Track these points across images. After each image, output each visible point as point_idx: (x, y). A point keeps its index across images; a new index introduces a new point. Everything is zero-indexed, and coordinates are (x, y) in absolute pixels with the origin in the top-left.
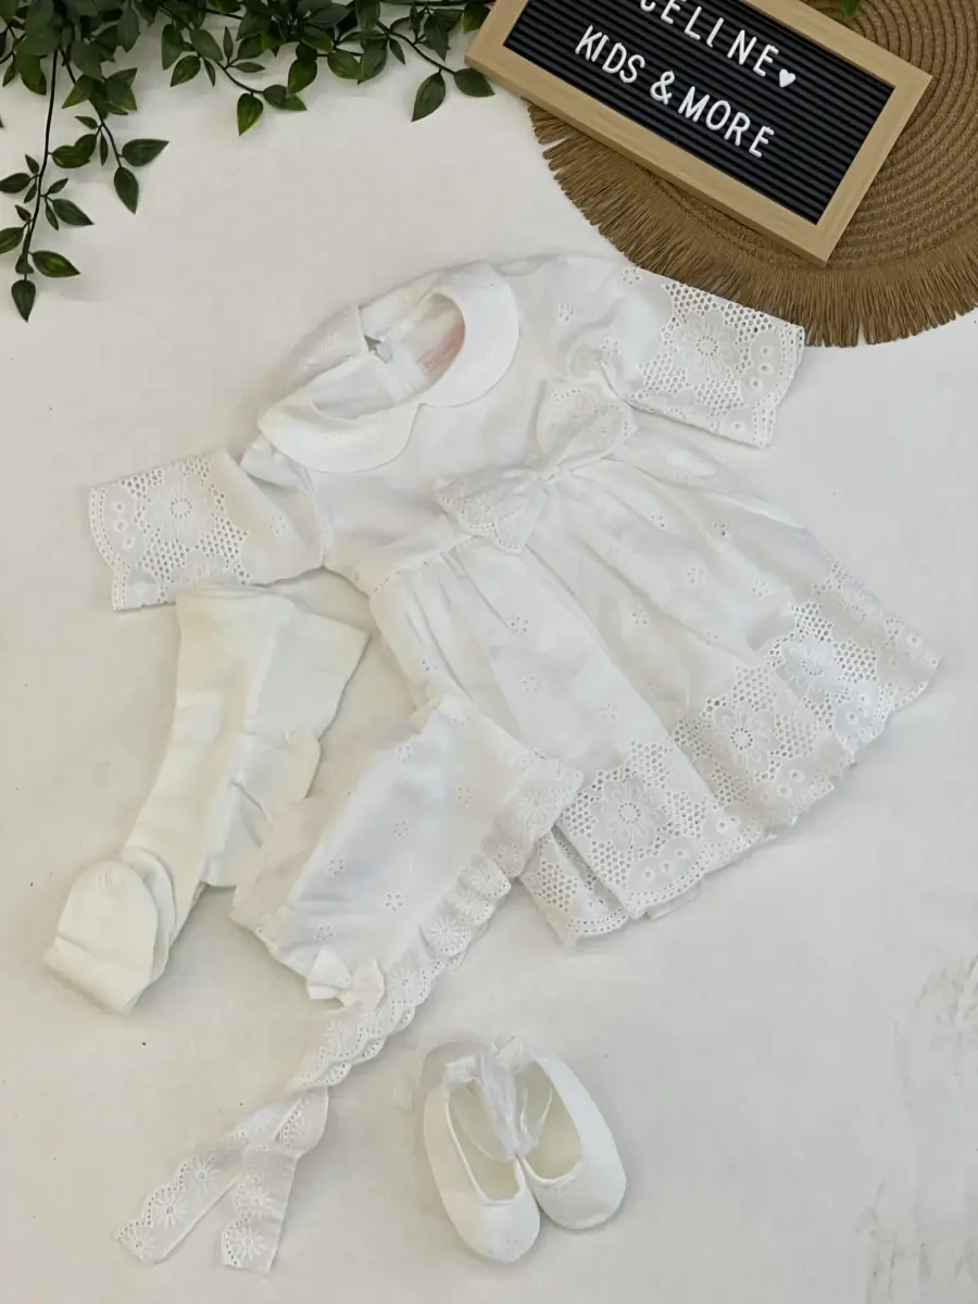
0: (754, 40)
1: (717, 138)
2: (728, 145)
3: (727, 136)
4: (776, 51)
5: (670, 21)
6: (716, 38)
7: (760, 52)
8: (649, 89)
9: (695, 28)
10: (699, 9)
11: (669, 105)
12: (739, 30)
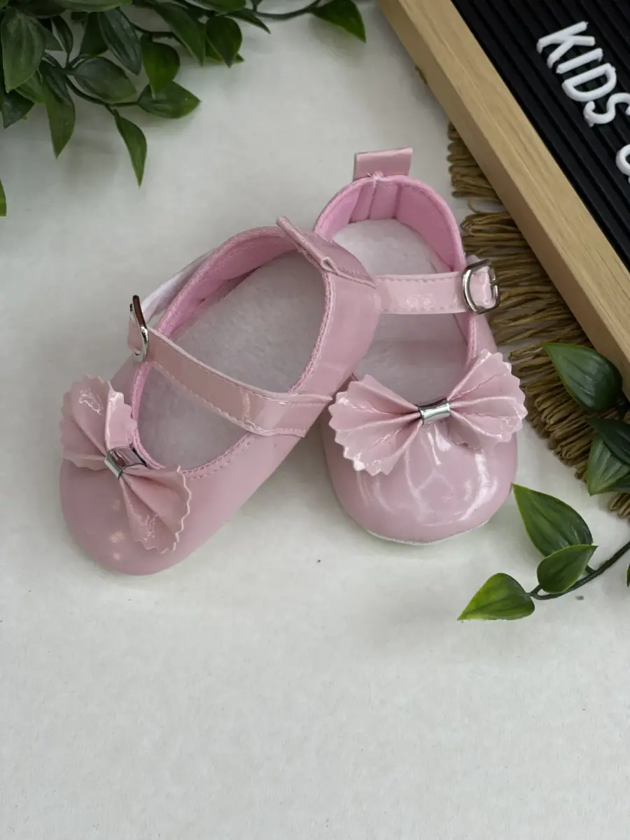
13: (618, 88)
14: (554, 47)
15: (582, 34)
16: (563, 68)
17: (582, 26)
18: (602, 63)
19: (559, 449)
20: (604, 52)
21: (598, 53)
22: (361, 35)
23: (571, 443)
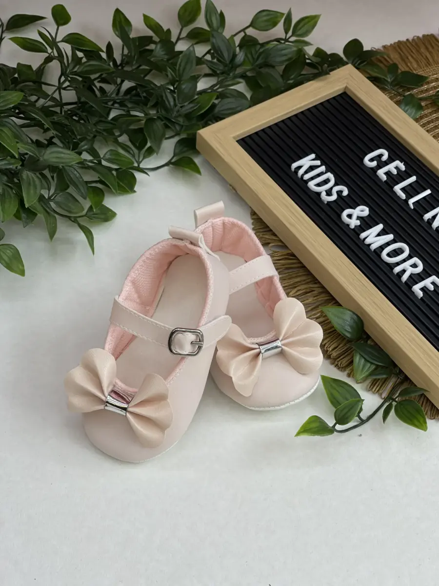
5: (384, 178)
8: (342, 212)
9: (403, 189)
10: (412, 178)
11: (353, 230)
13: (336, 184)
14: (300, 167)
15: (313, 160)
16: (306, 177)
17: (313, 156)
18: (326, 173)
19: (336, 363)
20: (326, 168)
21: (323, 168)
22: (199, 172)
23: (342, 359)
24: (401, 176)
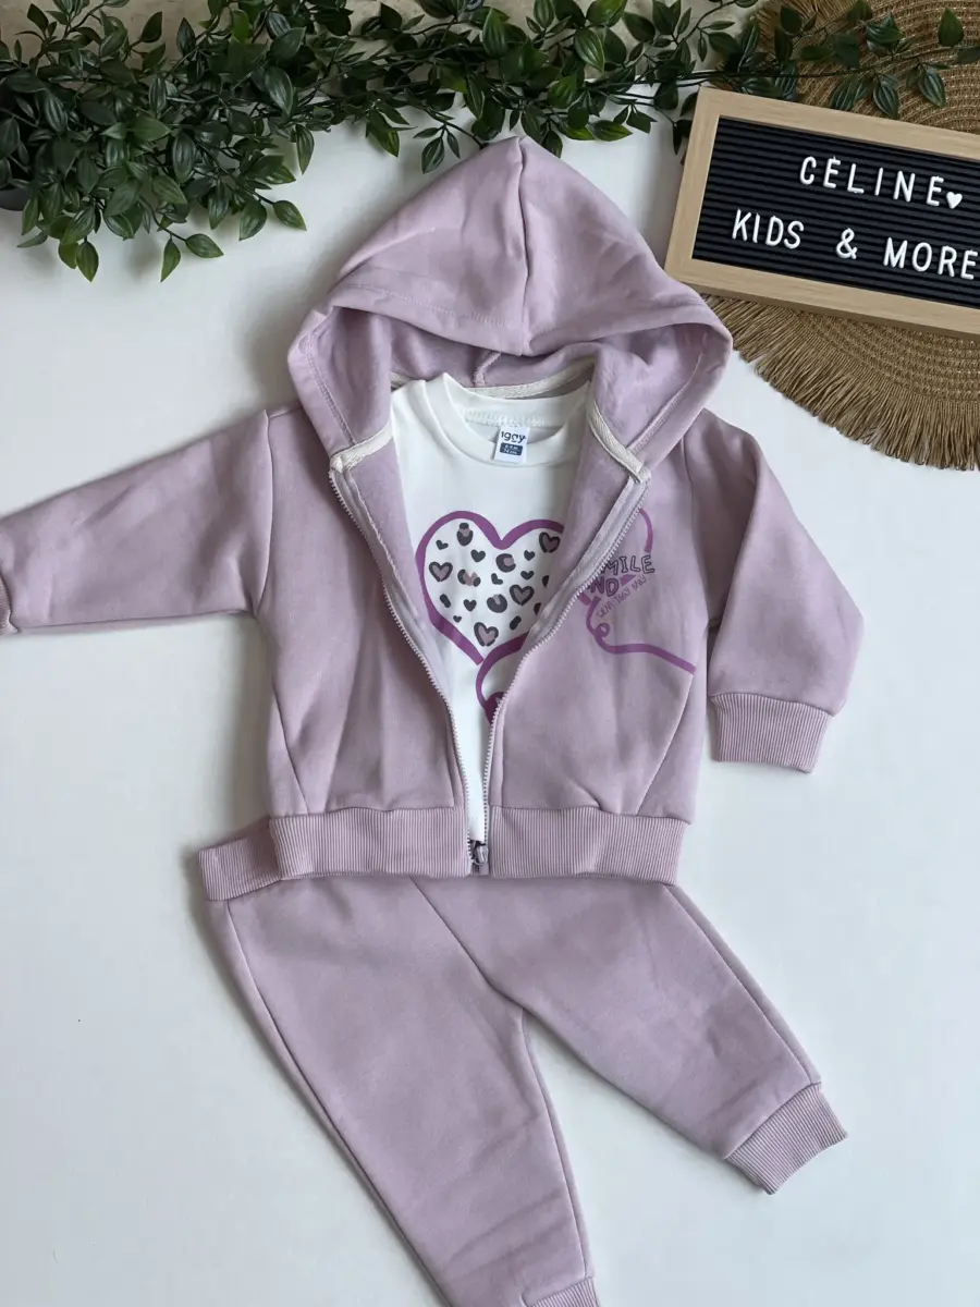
0: (913, 176)
1: (931, 276)
2: (944, 278)
3: (941, 271)
4: (941, 180)
5: (833, 185)
6: (882, 186)
7: (927, 186)
8: (835, 251)
9: (856, 184)
10: (854, 166)
12: (896, 172)
24: (844, 170)
